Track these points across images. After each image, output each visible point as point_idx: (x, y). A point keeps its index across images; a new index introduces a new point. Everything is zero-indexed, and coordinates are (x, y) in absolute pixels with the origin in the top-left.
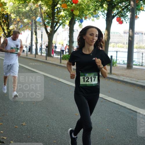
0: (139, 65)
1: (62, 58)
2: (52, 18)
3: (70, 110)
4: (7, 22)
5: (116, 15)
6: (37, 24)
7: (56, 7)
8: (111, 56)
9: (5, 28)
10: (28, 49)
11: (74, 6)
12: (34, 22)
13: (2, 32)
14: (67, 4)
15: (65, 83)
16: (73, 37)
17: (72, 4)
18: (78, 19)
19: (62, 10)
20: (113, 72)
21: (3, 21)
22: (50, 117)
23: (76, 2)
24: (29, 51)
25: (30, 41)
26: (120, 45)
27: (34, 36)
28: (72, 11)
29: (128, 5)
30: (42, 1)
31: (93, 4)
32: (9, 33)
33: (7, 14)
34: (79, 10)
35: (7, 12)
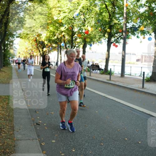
0: (129, 75)
2: (71, 43)
5: (113, 42)
6: (62, 47)
7: (74, 36)
8: (111, 69)
9: (41, 50)
10: (55, 64)
11: (86, 36)
12: (59, 46)
13: (39, 52)
14: (81, 34)
17: (85, 34)
18: (89, 44)
19: (78, 39)
20: (111, 79)
21: (40, 46)
23: (87, 33)
24: (56, 65)
25: (57, 59)
26: (116, 61)
28: (85, 39)
29: (121, 36)
30: (65, 32)
31: (98, 34)
32: (43, 53)
33: (42, 41)
34: (90, 38)
35: (42, 40)
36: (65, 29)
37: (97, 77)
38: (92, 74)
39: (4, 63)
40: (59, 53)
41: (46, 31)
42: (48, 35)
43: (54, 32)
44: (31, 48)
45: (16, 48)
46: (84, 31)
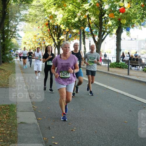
1: (110, 66)
2: (99, 28)
3: (119, 118)
4: (57, 33)
6: (86, 34)
7: (103, 17)
9: (56, 38)
11: (121, 15)
12: (82, 32)
13: (53, 42)
14: (114, 13)
15: (113, 91)
16: (120, 45)
17: (119, 13)
18: (125, 28)
19: (110, 20)
21: (54, 32)
22: (98, 124)
23: (123, 11)
27: (83, 45)
28: (120, 20)
30: (90, 12)
31: (139, 12)
32: (59, 43)
33: (57, 25)
34: (127, 19)
35: (57, 23)
36: (89, 7)
37: (138, 77)
38: (131, 72)
39: (3, 58)
40: (82, 42)
41: (62, 11)
42: (66, 16)
43: (74, 12)
44: (41, 35)
45: (19, 36)
46: (118, 8)
